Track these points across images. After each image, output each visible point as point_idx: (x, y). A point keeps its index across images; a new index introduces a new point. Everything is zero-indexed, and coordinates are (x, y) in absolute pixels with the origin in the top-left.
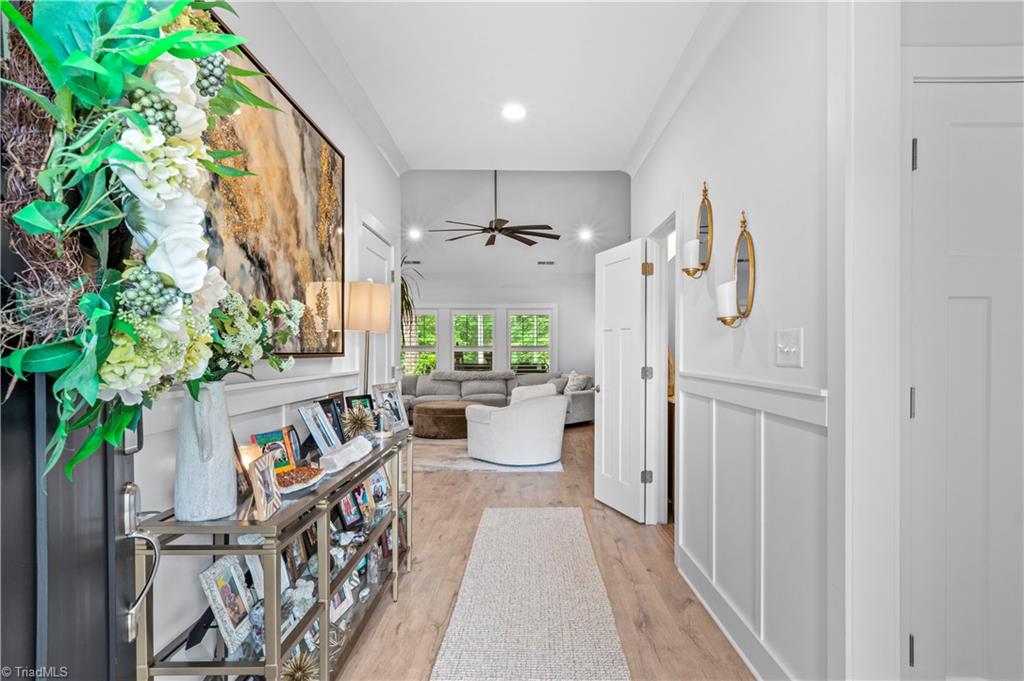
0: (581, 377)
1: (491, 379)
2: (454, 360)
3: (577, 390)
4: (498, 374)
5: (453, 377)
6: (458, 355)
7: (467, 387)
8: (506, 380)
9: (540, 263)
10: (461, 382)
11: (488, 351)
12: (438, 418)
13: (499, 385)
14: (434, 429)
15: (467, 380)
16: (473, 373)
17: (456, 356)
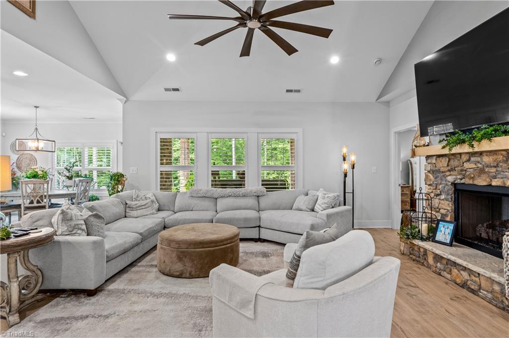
0: (331, 195)
1: (244, 196)
2: (211, 178)
3: (328, 208)
4: (251, 192)
5: (209, 195)
6: (215, 174)
7: (221, 203)
8: (258, 196)
9: (288, 91)
10: (217, 199)
11: (241, 170)
12: (183, 252)
13: (251, 202)
14: (178, 267)
15: (221, 197)
16: (228, 190)
17: (212, 174)
